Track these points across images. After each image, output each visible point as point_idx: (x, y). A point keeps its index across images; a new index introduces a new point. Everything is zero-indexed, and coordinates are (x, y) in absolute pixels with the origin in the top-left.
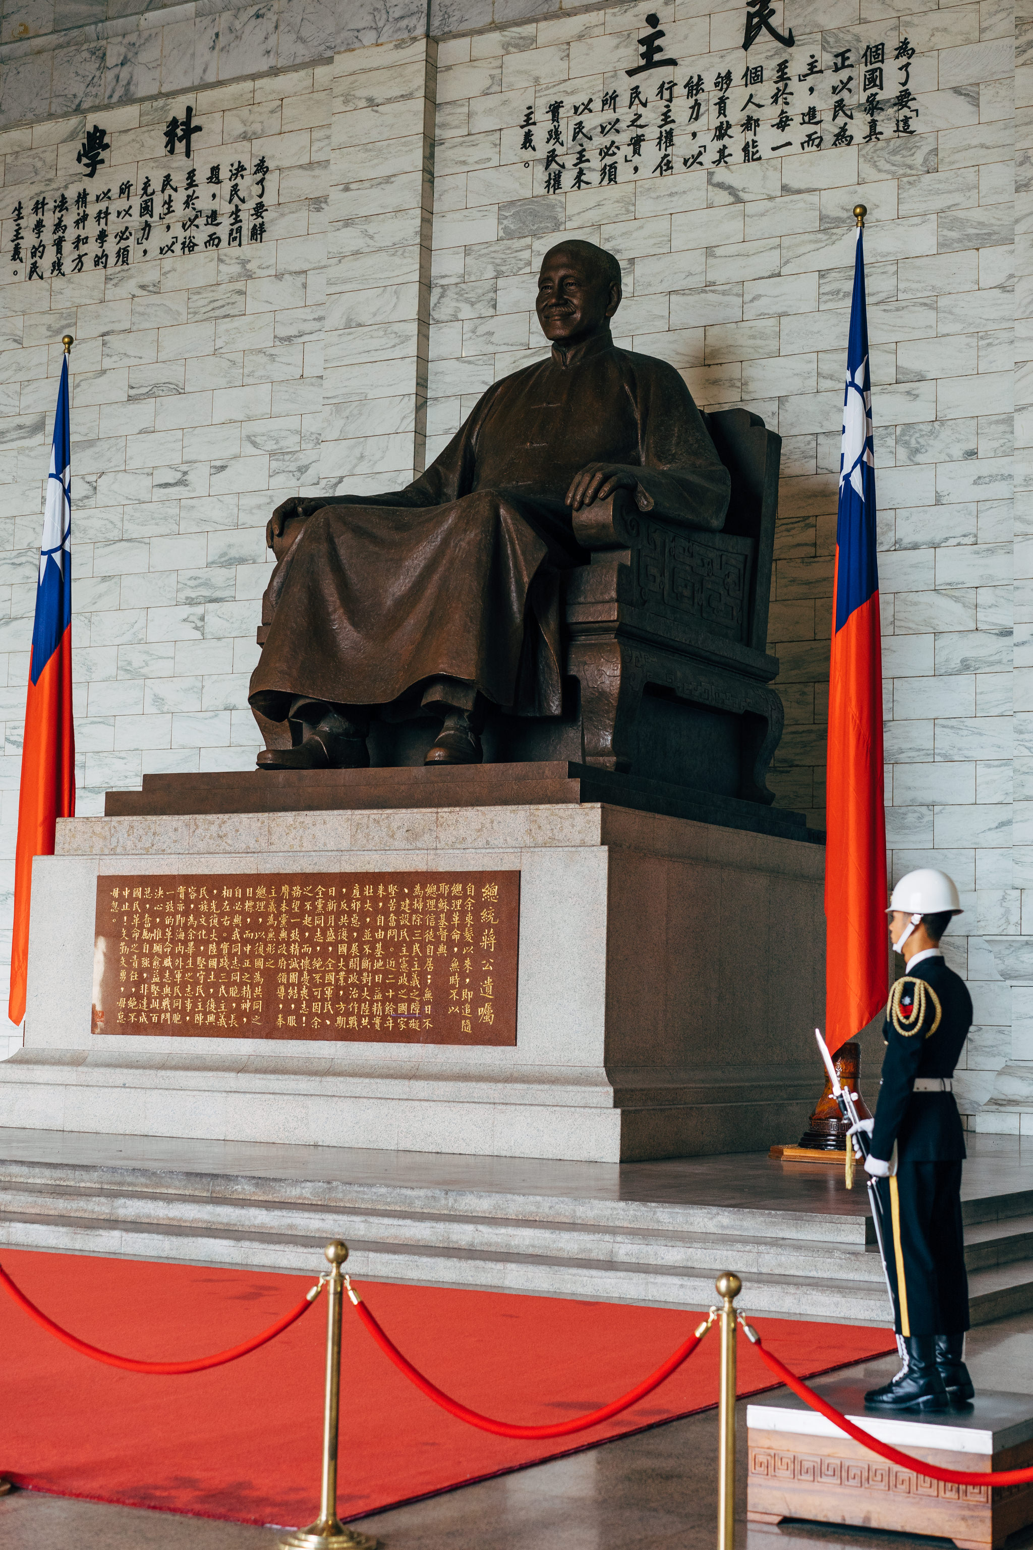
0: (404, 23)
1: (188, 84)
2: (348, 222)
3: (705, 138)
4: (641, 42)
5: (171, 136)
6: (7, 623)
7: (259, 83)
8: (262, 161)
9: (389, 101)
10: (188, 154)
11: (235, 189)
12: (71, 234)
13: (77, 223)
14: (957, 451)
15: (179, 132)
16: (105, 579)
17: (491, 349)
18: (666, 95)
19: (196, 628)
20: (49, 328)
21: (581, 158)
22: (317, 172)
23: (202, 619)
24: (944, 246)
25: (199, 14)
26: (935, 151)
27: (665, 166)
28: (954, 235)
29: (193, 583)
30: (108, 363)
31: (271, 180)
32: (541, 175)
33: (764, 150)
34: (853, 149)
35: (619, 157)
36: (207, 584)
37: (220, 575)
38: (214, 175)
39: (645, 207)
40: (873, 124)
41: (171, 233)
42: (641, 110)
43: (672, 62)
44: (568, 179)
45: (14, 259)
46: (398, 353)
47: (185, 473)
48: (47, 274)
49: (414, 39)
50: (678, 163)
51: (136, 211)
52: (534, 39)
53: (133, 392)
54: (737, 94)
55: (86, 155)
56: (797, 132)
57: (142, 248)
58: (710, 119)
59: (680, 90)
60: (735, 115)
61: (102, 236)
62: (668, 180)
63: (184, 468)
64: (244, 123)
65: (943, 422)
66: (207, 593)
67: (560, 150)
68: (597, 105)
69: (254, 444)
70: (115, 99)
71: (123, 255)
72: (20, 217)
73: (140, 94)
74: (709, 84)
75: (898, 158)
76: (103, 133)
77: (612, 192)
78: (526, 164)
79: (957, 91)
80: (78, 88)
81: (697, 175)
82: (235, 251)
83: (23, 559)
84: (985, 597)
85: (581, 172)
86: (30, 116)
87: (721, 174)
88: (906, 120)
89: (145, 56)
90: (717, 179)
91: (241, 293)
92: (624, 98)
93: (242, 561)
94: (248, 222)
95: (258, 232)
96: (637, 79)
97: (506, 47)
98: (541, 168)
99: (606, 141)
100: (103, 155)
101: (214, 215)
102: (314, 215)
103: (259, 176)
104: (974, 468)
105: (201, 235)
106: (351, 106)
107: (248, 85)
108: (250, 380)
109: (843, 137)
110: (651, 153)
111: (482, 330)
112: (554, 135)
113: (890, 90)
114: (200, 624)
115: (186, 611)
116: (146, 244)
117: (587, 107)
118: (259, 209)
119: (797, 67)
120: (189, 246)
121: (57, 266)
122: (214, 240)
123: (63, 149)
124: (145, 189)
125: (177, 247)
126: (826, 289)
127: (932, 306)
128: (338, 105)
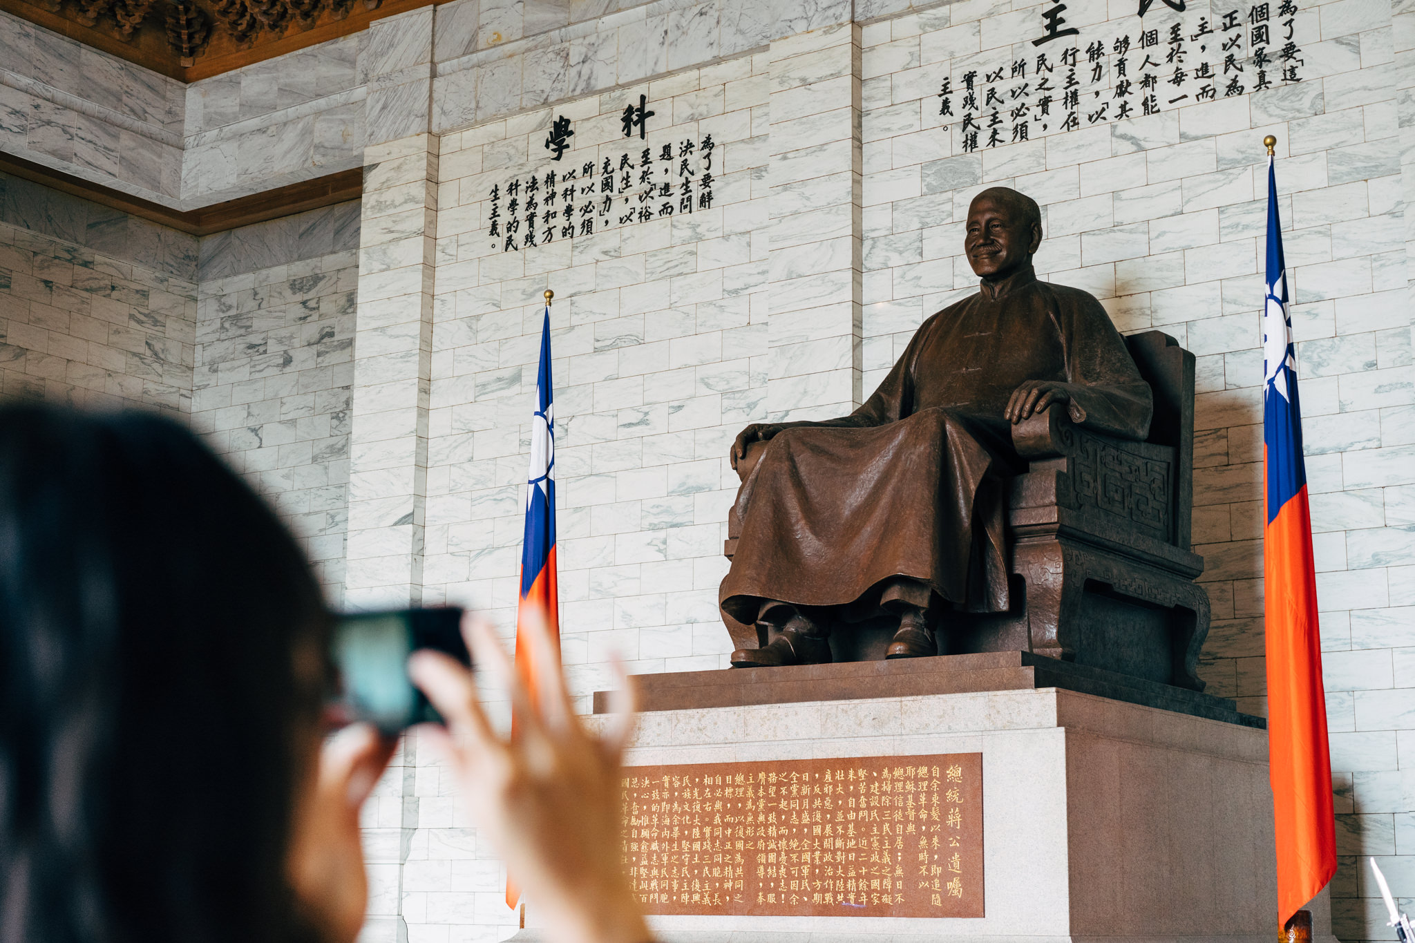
0: (830, 12)
1: (641, 76)
2: (786, 187)
3: (1108, 95)
4: (1045, 15)
5: (627, 121)
6: (490, 553)
7: (704, 71)
8: (709, 138)
9: (820, 79)
10: (643, 136)
11: (685, 164)
12: (541, 210)
13: (547, 200)
14: (1358, 364)
15: (635, 118)
16: (577, 509)
17: (919, 291)
18: (1070, 60)
19: (660, 551)
20: (524, 292)
21: (995, 119)
22: (758, 145)
23: (665, 542)
24: (1334, 180)
25: (649, 15)
26: (1321, 95)
27: (1071, 122)
28: (1344, 169)
29: (655, 510)
30: (575, 320)
31: (717, 154)
32: (959, 137)
33: (1162, 103)
34: (1244, 97)
35: (1029, 117)
36: (667, 511)
37: (679, 503)
38: (666, 152)
39: (1054, 159)
40: (1262, 75)
41: (630, 204)
42: (1047, 74)
43: (1074, 31)
44: (983, 138)
45: (492, 234)
46: (835, 299)
47: (646, 414)
48: (521, 246)
49: (841, 25)
50: (1083, 119)
51: (597, 187)
52: (948, 19)
53: (598, 345)
54: (1135, 56)
55: (553, 141)
56: (1192, 86)
57: (603, 219)
58: (1111, 78)
59: (1082, 56)
60: (1134, 74)
61: (569, 211)
62: (1075, 133)
63: (645, 409)
64: (691, 106)
65: (1342, 338)
66: (667, 519)
67: (975, 114)
68: (1007, 73)
69: (708, 385)
70: (578, 92)
71: (587, 226)
72: (496, 198)
73: (600, 86)
74: (1108, 48)
75: (1286, 104)
76: (568, 121)
77: (1023, 147)
78: (945, 128)
79: (1338, 41)
80: (546, 85)
81: (1102, 128)
82: (686, 217)
83: (503, 495)
84: (1392, 495)
85: (995, 132)
86: (504, 110)
87: (1123, 126)
88: (1292, 69)
89: (602, 55)
90: (1119, 131)
91: (692, 253)
92: (1031, 65)
93: (699, 489)
94: (697, 191)
95: (706, 200)
96: (1042, 48)
97: (923, 27)
98: (958, 131)
99: (1017, 103)
100: (568, 140)
101: (667, 187)
102: (756, 183)
103: (706, 151)
104: (1373, 377)
105: (655, 205)
106: (786, 86)
107: (694, 74)
108: (702, 330)
109: (1234, 87)
110: (1058, 111)
111: (910, 275)
112: (970, 100)
113: (1276, 44)
114: (662, 547)
115: (650, 536)
116: (607, 216)
117: (998, 75)
118: (707, 180)
119: (1187, 30)
120: (646, 215)
121: (530, 238)
122: (666, 209)
123: (533, 138)
124: (605, 168)
125: (635, 217)
126: (1225, 223)
127: (1327, 234)
128: (775, 86)
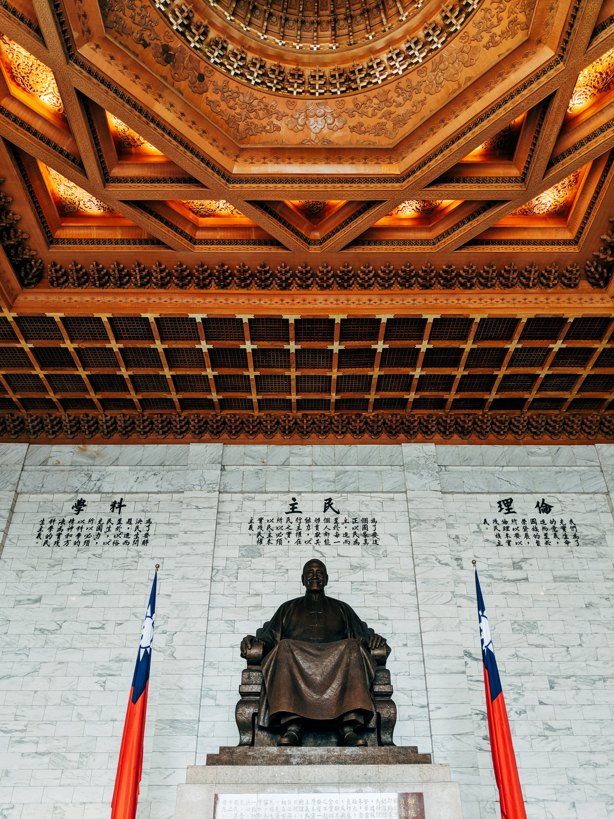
0: (211, 486)
1: (125, 491)
2: (185, 544)
3: (312, 536)
4: (290, 505)
5: (113, 505)
6: (8, 678)
7: (150, 495)
8: (150, 520)
9: (204, 508)
10: (119, 513)
11: (137, 527)
12: (65, 533)
13: (68, 529)
14: (401, 644)
15: (117, 506)
16: (60, 663)
17: (235, 593)
18: (299, 521)
19: (101, 686)
20: (49, 564)
21: (270, 535)
22: (171, 526)
23: (105, 682)
24: (390, 580)
25: (130, 470)
26: (386, 551)
27: (299, 542)
28: (394, 576)
29: (102, 668)
30: (74, 580)
31: (152, 527)
32: (255, 539)
33: (331, 542)
34: (360, 547)
35: (283, 537)
36: (108, 668)
37: (115, 666)
38: (129, 521)
39: (292, 553)
40: (366, 540)
41: (109, 538)
42: (290, 524)
43: (301, 512)
44: (265, 541)
45: (37, 538)
46: (202, 590)
47: (104, 624)
48: (52, 545)
49: (215, 491)
50: (303, 542)
51: (95, 529)
52: (254, 498)
53: (83, 592)
54: (322, 525)
55: (76, 507)
56: (342, 539)
57: (96, 541)
58: (313, 531)
59: (303, 521)
60: (321, 530)
61: (79, 535)
62: (299, 547)
63: (104, 622)
64: (143, 506)
65: (395, 634)
66: (108, 672)
67: (262, 532)
68: (275, 521)
69: (136, 616)
70: (93, 491)
71: (87, 543)
72: (43, 524)
73: (104, 491)
74: (313, 520)
75: (374, 551)
76: (84, 501)
77: (279, 547)
78: (250, 535)
79: (390, 535)
80: (79, 485)
81: (309, 547)
82: (135, 547)
83: (21, 652)
84: (414, 693)
85: (269, 540)
86: (56, 490)
87: (317, 547)
88: (376, 541)
89: (107, 479)
90: (316, 549)
91: (135, 562)
92: (284, 520)
93: (125, 660)
94: (141, 538)
95: (145, 543)
96: (289, 515)
97: (244, 499)
98: (255, 537)
99: (279, 532)
100: (83, 508)
101: (128, 534)
102: (169, 540)
103: (148, 524)
104: (405, 649)
105: (122, 540)
106: (189, 507)
107: (147, 495)
108: (137, 593)
109: (356, 542)
110: (294, 538)
111: (231, 586)
112: (260, 527)
113: (370, 531)
114: (103, 684)
115: (98, 678)
116: (97, 540)
117: (272, 521)
118: (147, 535)
119: (341, 520)
120: (116, 543)
121: (57, 543)
122: (126, 543)
123: (66, 504)
124: (100, 522)
125: (111, 543)
126: (353, 587)
127: (389, 597)
128: (184, 506)
